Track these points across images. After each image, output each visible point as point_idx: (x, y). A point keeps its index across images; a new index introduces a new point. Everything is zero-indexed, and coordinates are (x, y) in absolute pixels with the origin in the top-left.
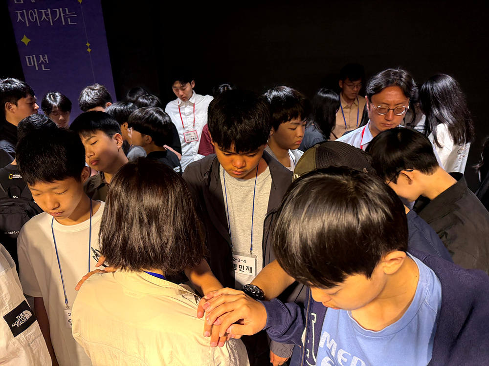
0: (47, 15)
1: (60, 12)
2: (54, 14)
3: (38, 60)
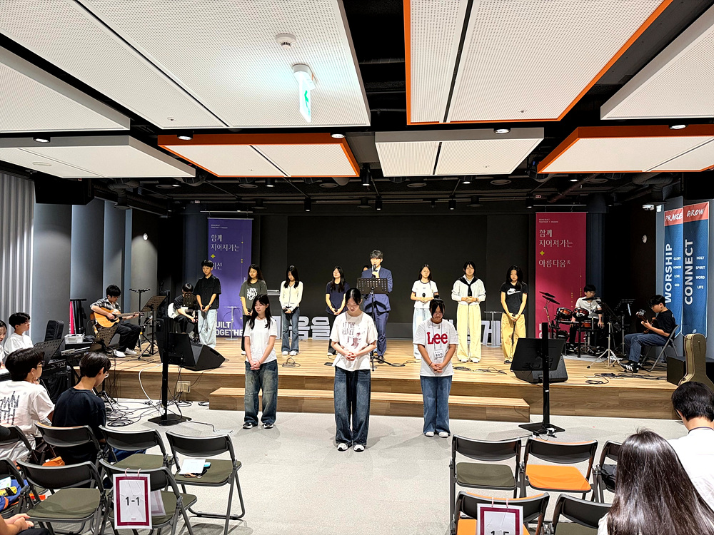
0: (226, 247)
1: (232, 246)
2: (229, 247)
3: (217, 264)
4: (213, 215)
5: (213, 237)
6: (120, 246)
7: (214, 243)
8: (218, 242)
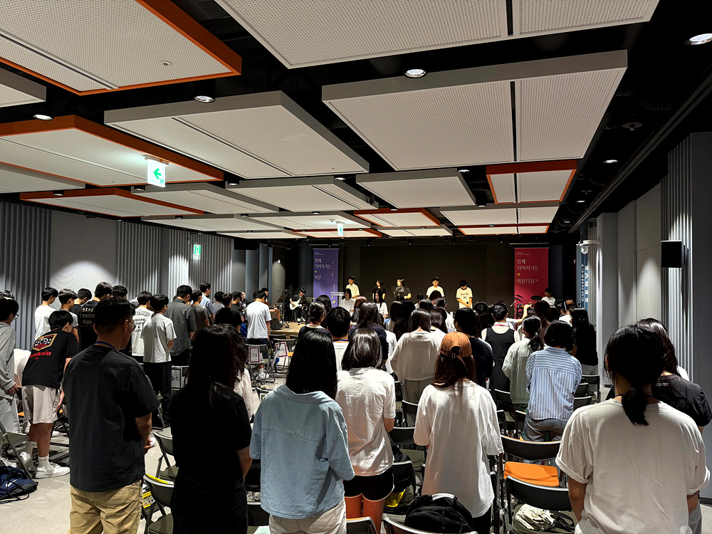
1: (327, 266)
3: (318, 276)
5: (316, 260)
6: (267, 267)
7: (317, 264)
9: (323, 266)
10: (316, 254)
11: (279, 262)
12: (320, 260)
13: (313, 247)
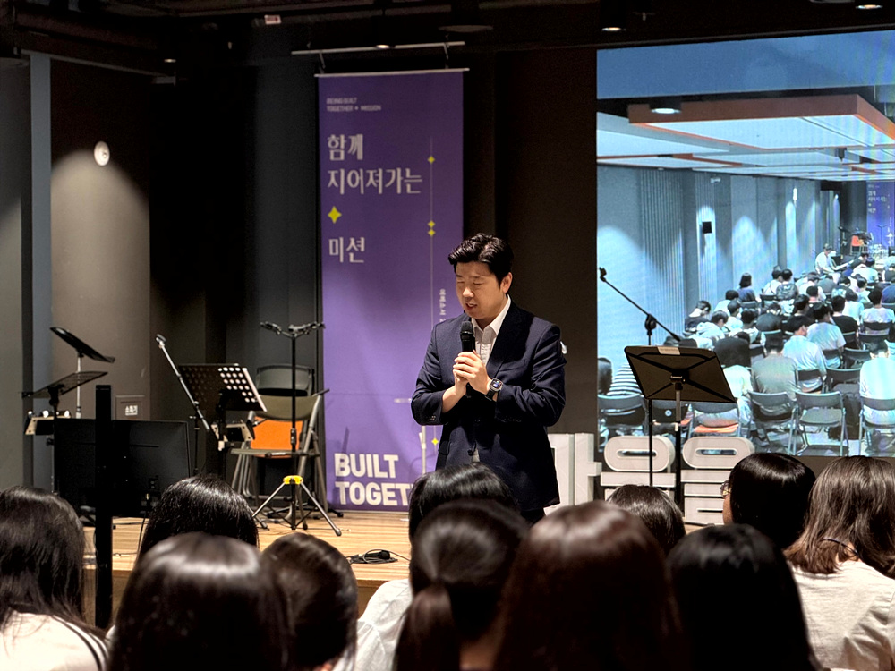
0: (376, 178)
1: (396, 174)
2: (387, 177)
3: (347, 243)
4: (335, 64)
5: (334, 144)
7: (337, 166)
8: (351, 163)
9: (376, 179)
10: (335, 105)
11: (101, 155)
12: (358, 142)
13: (315, 64)
